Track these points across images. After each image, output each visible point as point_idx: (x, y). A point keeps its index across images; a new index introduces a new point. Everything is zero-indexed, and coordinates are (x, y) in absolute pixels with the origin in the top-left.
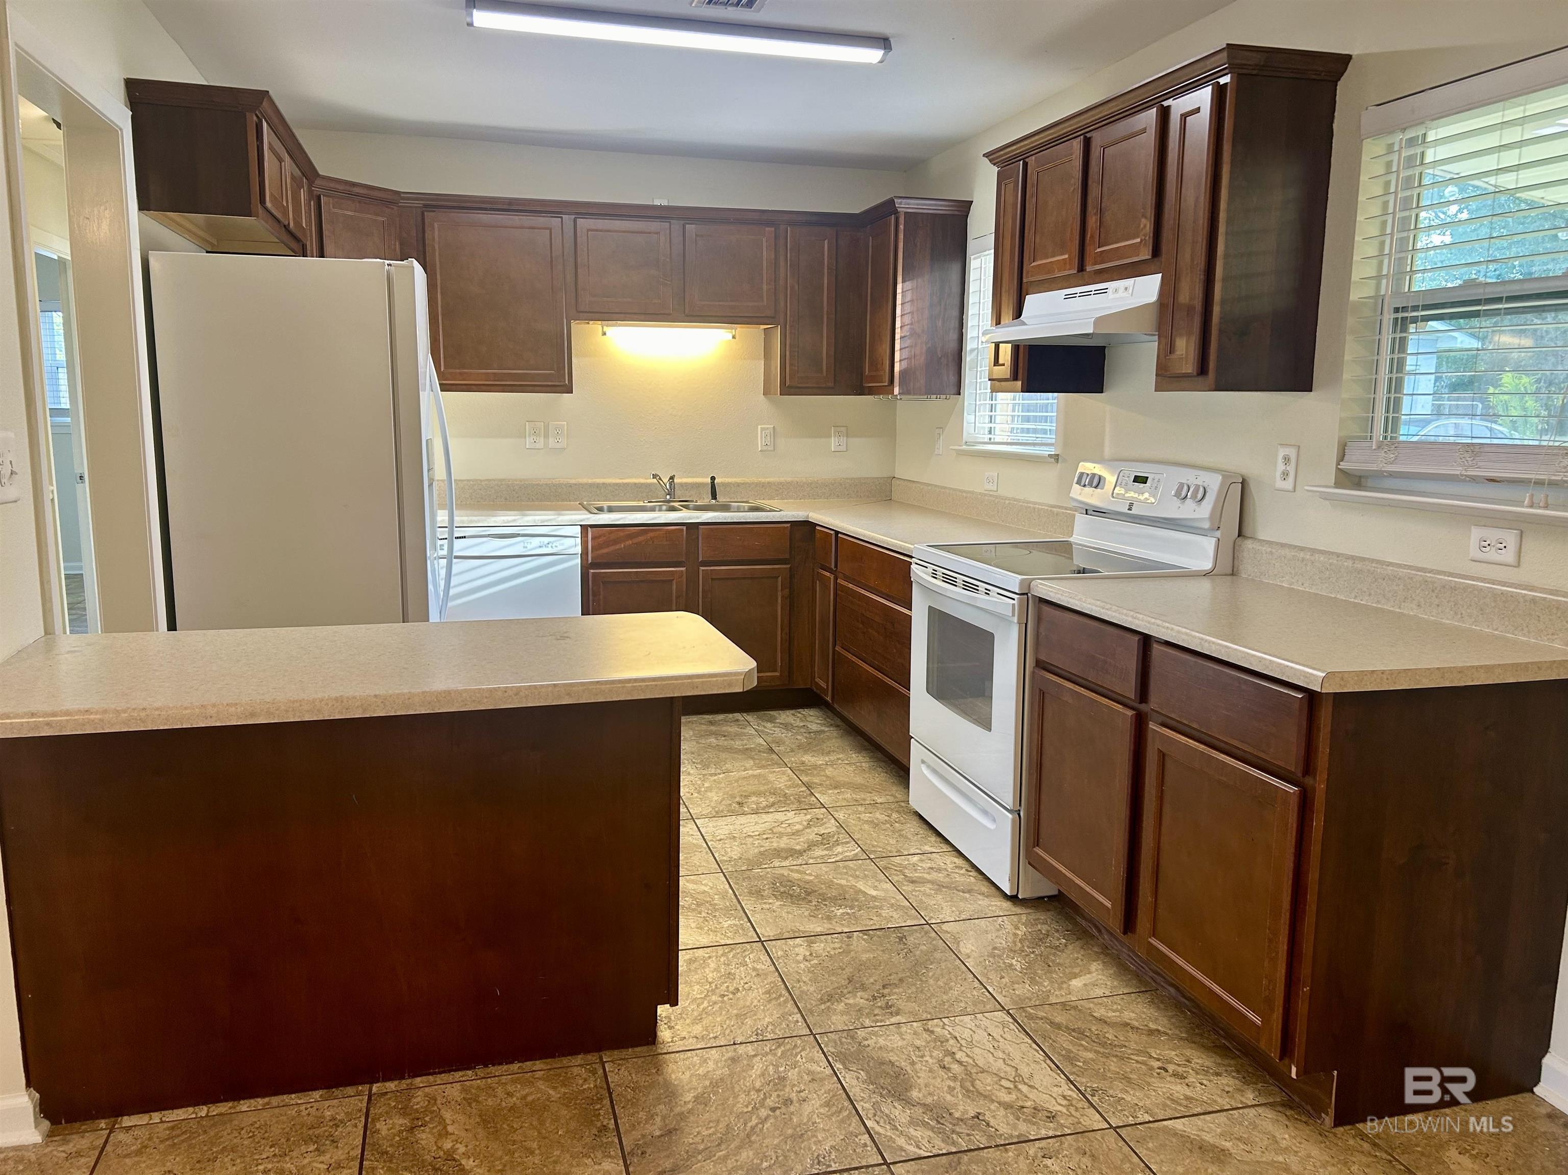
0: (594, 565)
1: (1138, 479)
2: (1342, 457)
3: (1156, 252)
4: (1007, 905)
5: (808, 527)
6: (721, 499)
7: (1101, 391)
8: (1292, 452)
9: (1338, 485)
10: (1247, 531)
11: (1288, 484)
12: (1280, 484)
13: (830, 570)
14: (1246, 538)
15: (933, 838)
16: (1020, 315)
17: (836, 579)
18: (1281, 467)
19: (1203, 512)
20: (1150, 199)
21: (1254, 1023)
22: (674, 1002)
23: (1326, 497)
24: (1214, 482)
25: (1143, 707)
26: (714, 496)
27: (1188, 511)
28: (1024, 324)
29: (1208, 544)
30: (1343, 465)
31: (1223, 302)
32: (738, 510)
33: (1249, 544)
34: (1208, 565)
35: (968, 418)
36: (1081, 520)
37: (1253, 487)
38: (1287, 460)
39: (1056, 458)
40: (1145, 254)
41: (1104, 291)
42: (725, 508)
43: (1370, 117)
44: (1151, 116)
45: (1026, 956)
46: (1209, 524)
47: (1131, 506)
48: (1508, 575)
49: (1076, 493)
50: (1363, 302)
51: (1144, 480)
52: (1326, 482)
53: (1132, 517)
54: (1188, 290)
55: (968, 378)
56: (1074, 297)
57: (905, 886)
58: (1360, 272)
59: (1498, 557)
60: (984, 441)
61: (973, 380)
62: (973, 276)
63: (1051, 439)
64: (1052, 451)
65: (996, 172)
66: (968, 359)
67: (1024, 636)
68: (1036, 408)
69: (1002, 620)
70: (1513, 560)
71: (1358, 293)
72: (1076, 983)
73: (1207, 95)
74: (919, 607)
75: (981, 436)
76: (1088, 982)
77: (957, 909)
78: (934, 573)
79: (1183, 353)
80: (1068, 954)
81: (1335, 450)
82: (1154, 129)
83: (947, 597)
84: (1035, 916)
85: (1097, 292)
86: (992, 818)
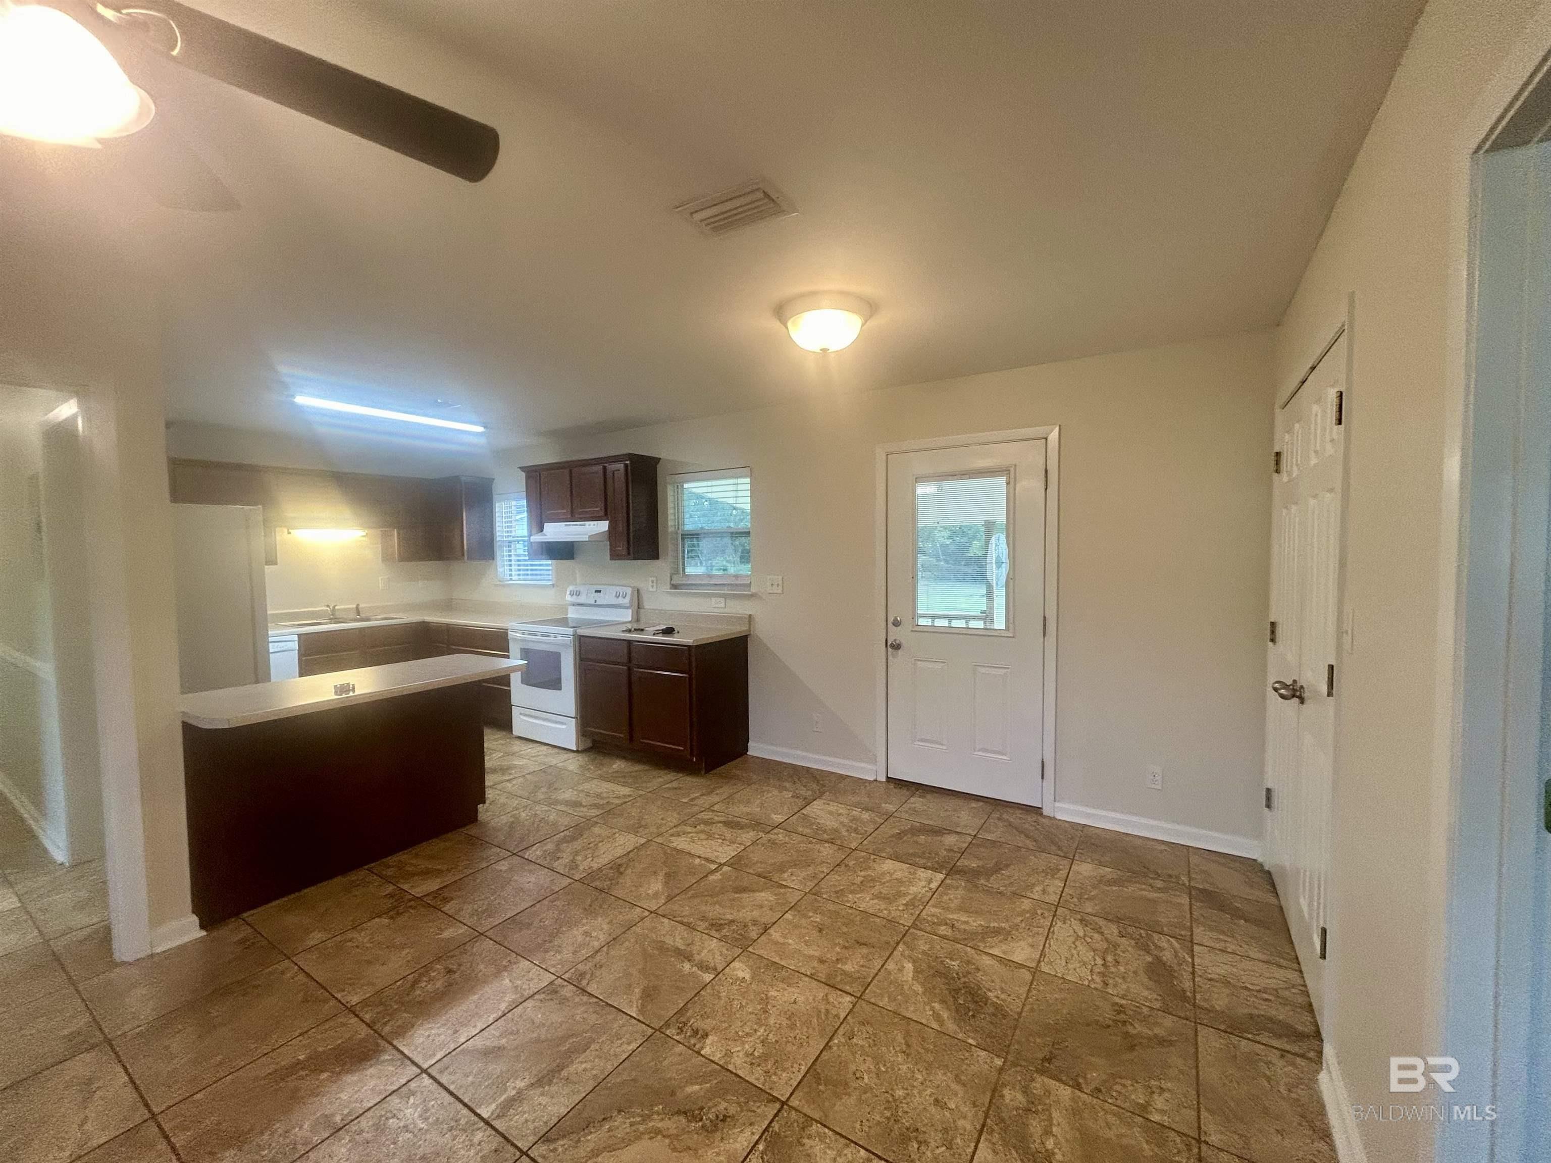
0: (305, 655)
1: (596, 591)
2: (671, 580)
3: (606, 512)
4: (575, 754)
6: (362, 615)
7: (573, 559)
8: (654, 579)
9: (671, 589)
10: (641, 606)
11: (654, 589)
12: (651, 589)
14: (640, 609)
15: (530, 743)
16: (542, 531)
17: (448, 647)
18: (650, 584)
19: (626, 601)
20: (602, 493)
21: (681, 750)
22: (484, 803)
23: (667, 592)
24: (629, 591)
25: (630, 665)
26: (359, 614)
27: (621, 601)
28: (545, 535)
29: (630, 612)
30: (672, 582)
31: (633, 531)
32: (377, 620)
33: (642, 611)
34: (630, 619)
35: (500, 570)
36: (570, 608)
37: (641, 591)
38: (653, 582)
39: (553, 585)
40: (603, 514)
41: (584, 525)
42: (368, 620)
44: (599, 468)
45: (593, 764)
46: (628, 605)
47: (595, 601)
48: (722, 611)
49: (568, 598)
50: (671, 532)
51: (600, 591)
52: (667, 588)
53: (595, 605)
54: (621, 527)
55: (498, 554)
56: (569, 525)
57: (532, 759)
58: (670, 523)
59: (720, 606)
60: (511, 580)
61: (501, 554)
62: (497, 510)
63: (550, 577)
64: (550, 583)
65: (524, 474)
66: (497, 545)
67: (575, 650)
68: (540, 565)
69: (565, 646)
70: (724, 606)
71: (671, 529)
72: (614, 766)
73: (621, 466)
74: (514, 649)
75: (509, 578)
76: (618, 765)
77: (557, 760)
78: (523, 634)
79: (621, 548)
80: (607, 760)
81: (669, 579)
82: (601, 472)
83: (533, 641)
84: (588, 754)
85: (581, 525)
86: (563, 723)
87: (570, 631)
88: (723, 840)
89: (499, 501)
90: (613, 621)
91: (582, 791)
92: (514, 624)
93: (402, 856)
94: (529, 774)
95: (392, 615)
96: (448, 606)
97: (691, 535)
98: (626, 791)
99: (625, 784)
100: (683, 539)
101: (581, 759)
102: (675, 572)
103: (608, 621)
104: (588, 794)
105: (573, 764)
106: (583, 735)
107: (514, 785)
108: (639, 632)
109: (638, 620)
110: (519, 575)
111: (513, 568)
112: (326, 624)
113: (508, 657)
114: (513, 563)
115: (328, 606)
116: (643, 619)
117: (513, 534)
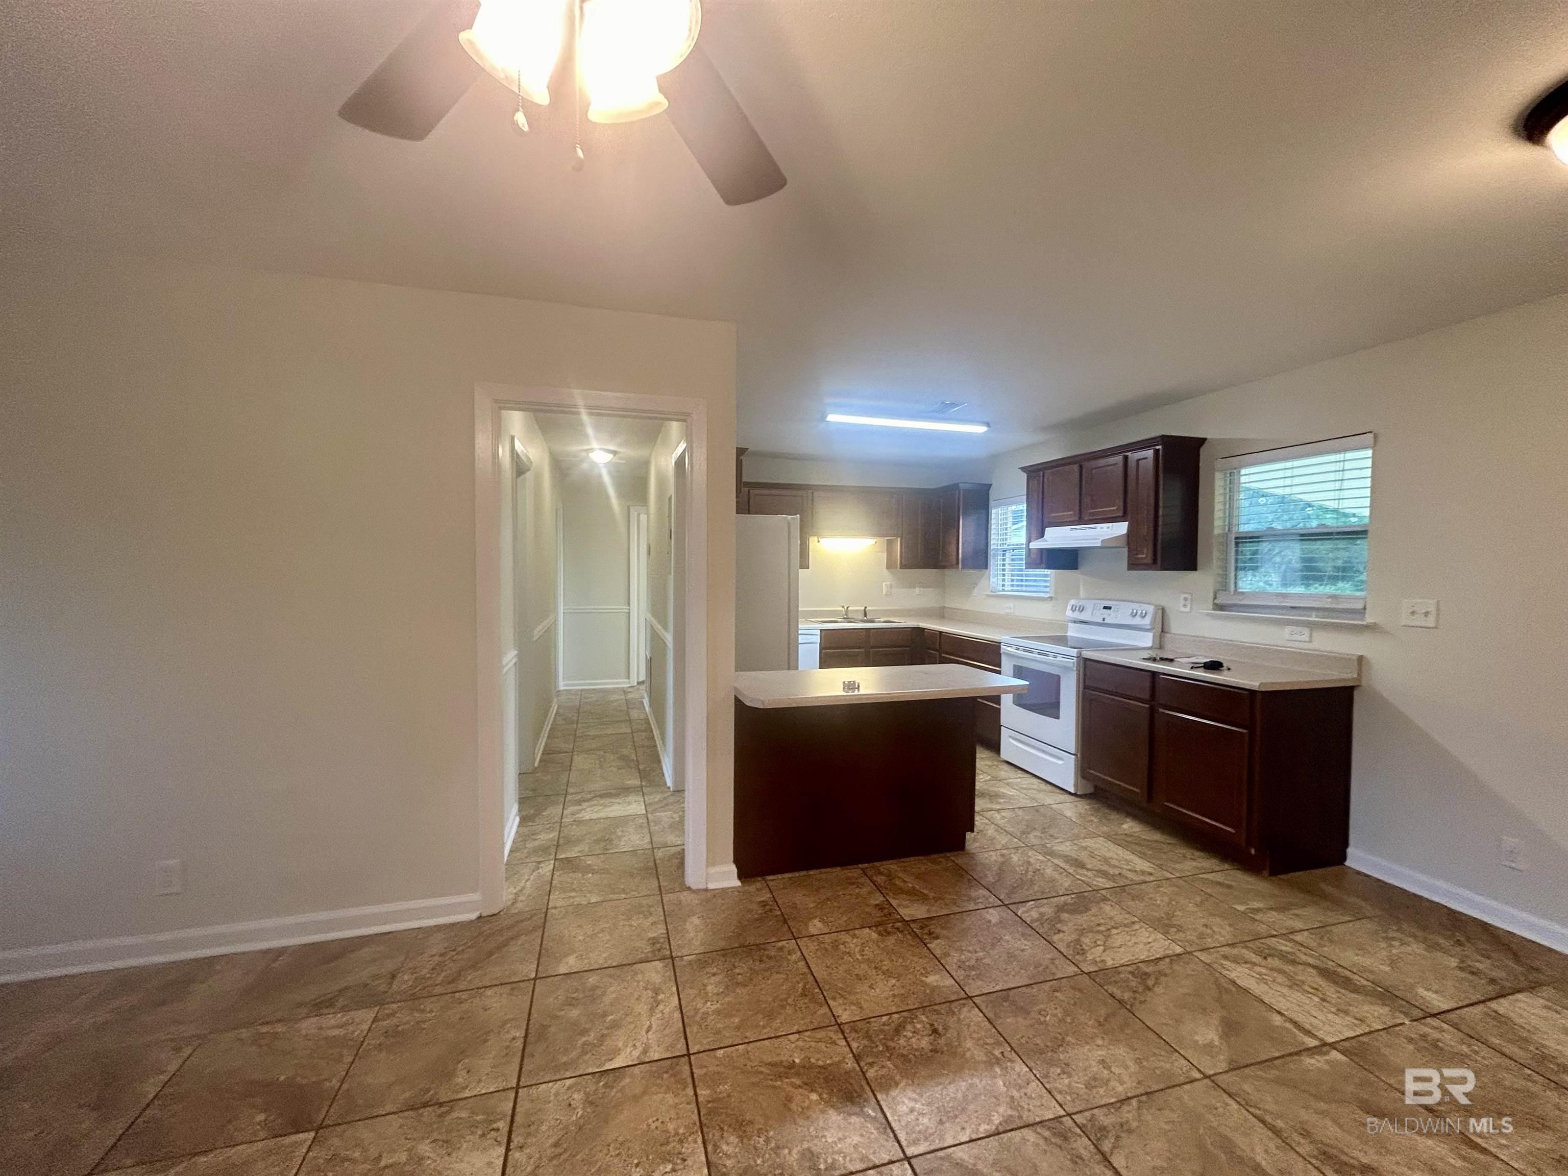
0: (824, 649)
1: (1105, 608)
2: (1215, 598)
3: (1125, 512)
4: (1073, 798)
5: (921, 630)
6: (869, 617)
7: (1076, 568)
8: (1188, 596)
9: (1214, 609)
10: (1166, 629)
11: (1188, 609)
12: (1183, 609)
13: (936, 650)
14: (1165, 633)
15: (1019, 772)
16: (1042, 536)
17: (940, 655)
18: (1183, 602)
19: (1147, 621)
20: (1121, 489)
21: (1231, 833)
22: (972, 831)
23: (1208, 615)
24: (1151, 609)
25: (1153, 703)
26: (865, 616)
27: (1137, 621)
28: (1046, 541)
29: (1150, 635)
30: (1216, 601)
31: (1162, 534)
32: (879, 622)
33: (1168, 635)
34: (1150, 644)
35: (993, 580)
36: (1071, 625)
37: (1168, 611)
38: (1186, 599)
39: (1051, 598)
40: (1120, 514)
41: (1095, 528)
42: (872, 621)
43: (1219, 463)
44: (1119, 459)
45: (1096, 817)
46: (1149, 627)
47: (1104, 619)
48: (1307, 646)
49: (1069, 613)
50: (1219, 535)
51: (1110, 608)
52: (1208, 608)
53: (1103, 624)
54: (1146, 529)
55: (992, 562)
56: (1076, 529)
57: (1022, 791)
58: (1217, 523)
59: (1300, 638)
60: (1003, 590)
61: (995, 563)
62: (993, 516)
63: (1047, 589)
64: (1048, 595)
65: (1025, 475)
66: (991, 553)
67: (1078, 675)
68: (1036, 575)
69: (1066, 669)
70: (1307, 639)
71: (1217, 531)
72: (1125, 826)
73: (1150, 453)
74: (1007, 665)
75: (1001, 588)
76: (1129, 826)
77: (1052, 799)
78: (1017, 649)
79: (1145, 555)
80: (1114, 816)
81: (1211, 595)
82: (1121, 464)
83: (1027, 659)
84: (1088, 801)
85: (1090, 528)
86: (1060, 759)
87: (1074, 652)
88: (1323, 1000)
89: (997, 507)
90: (1128, 645)
91: (1085, 848)
92: (1007, 637)
93: (892, 866)
94: (1020, 808)
95: (891, 619)
96: (941, 614)
97: (1250, 538)
98: (1144, 865)
99: (1143, 856)
100: (1237, 544)
101: (1083, 806)
102: (1223, 586)
103: (1123, 645)
104: (1092, 856)
105: (1072, 809)
106: (1083, 777)
107: (1003, 818)
108: (1167, 663)
109: (1161, 647)
110: (1012, 586)
111: (1006, 577)
112: (841, 622)
113: (999, 673)
114: (1006, 572)
115: (843, 607)
116: (1168, 646)
117: (1008, 542)
